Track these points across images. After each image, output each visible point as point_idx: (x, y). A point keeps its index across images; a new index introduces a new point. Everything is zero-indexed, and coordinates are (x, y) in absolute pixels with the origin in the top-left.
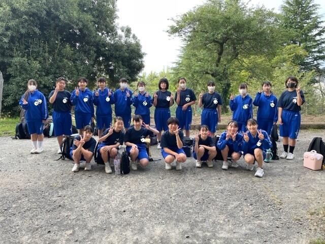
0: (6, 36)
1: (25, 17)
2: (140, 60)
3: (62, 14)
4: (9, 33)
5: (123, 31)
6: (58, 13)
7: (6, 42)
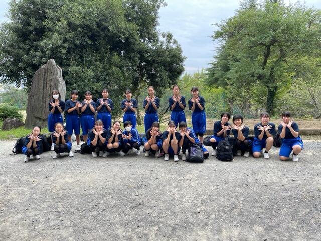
0: (63, 47)
1: (80, 29)
2: (180, 64)
3: (111, 25)
4: (66, 45)
5: (164, 37)
6: (107, 24)
7: (63, 53)
